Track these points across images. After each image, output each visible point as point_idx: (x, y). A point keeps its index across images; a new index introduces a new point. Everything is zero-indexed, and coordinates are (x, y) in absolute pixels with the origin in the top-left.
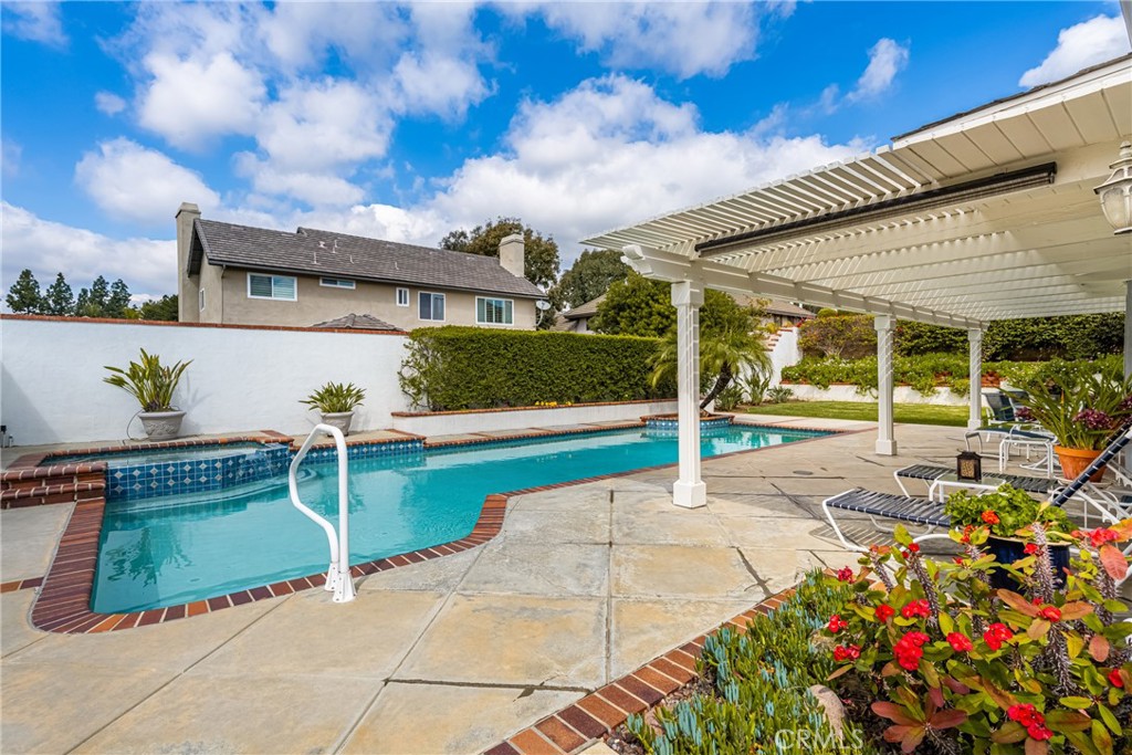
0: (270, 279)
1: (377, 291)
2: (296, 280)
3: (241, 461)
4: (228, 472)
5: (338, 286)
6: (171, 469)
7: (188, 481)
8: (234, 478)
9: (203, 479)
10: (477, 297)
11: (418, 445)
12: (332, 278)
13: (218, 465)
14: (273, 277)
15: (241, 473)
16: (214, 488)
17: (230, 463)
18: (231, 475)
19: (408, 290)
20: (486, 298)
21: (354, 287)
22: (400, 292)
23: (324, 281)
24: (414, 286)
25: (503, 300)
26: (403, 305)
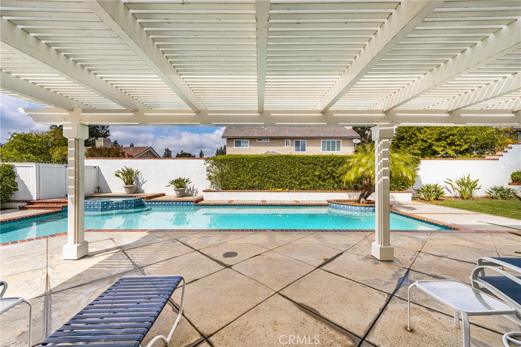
0: (240, 141)
1: (277, 142)
2: (248, 140)
3: (110, 203)
4: (104, 206)
5: (263, 141)
6: (88, 203)
7: (92, 207)
8: (107, 208)
9: (96, 208)
10: (322, 140)
11: (192, 203)
12: (260, 139)
13: (100, 203)
14: (241, 140)
15: (110, 207)
16: (99, 211)
17: (105, 203)
18: (105, 207)
19: (290, 140)
20: (327, 140)
21: (269, 141)
22: (287, 141)
23: (258, 140)
24: (292, 138)
25: (336, 140)
26: (288, 146)
